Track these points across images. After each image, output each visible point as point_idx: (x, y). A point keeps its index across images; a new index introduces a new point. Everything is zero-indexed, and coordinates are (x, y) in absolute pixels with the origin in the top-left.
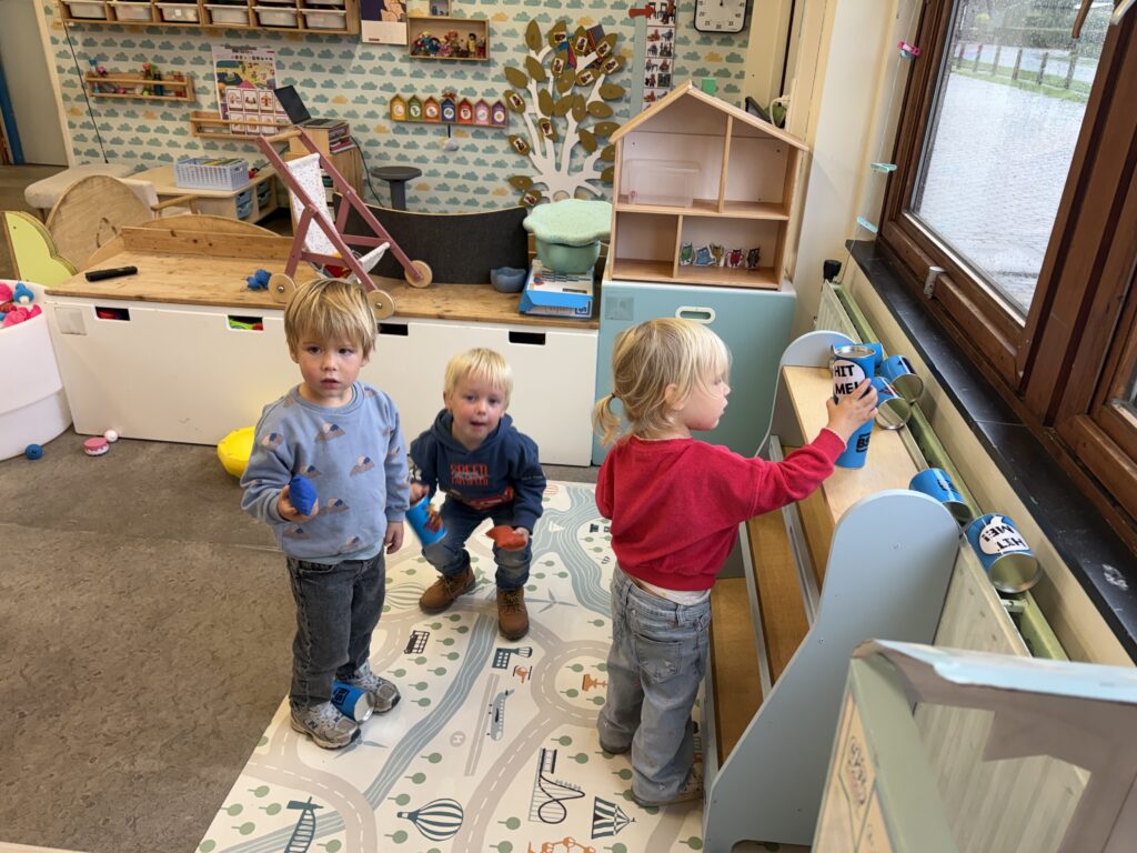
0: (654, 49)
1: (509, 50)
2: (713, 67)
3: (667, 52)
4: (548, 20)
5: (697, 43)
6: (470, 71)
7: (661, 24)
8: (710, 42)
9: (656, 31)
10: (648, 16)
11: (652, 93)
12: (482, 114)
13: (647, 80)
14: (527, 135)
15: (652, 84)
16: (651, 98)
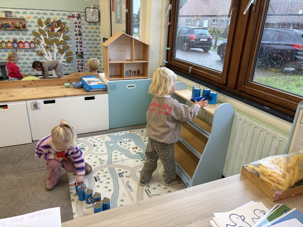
0: (76, 26)
1: (33, 27)
2: (92, 31)
3: (80, 27)
4: (44, 18)
5: (87, 25)
6: (21, 33)
7: (77, 20)
8: (91, 25)
9: (76, 22)
10: (73, 18)
12: (27, 45)
13: (75, 34)
14: (42, 50)
15: (77, 35)
16: (77, 39)
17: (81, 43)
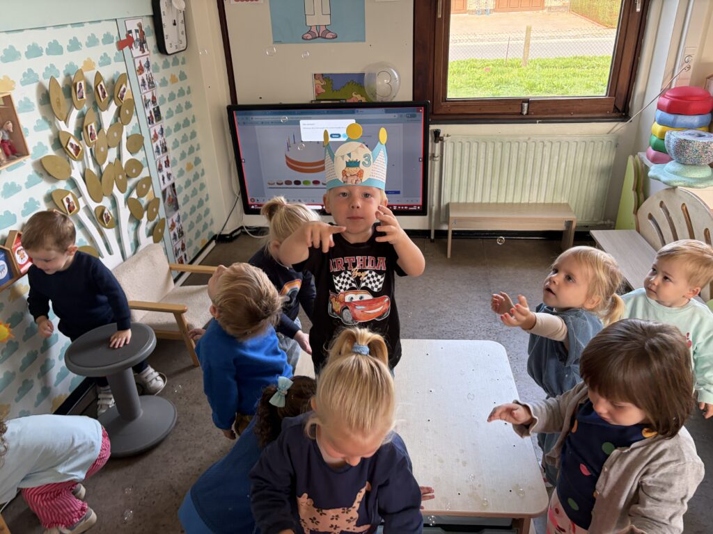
0: (144, 84)
2: (175, 88)
3: (151, 84)
5: (163, 68)
7: (140, 53)
8: (169, 65)
9: (140, 62)
10: (131, 47)
11: (155, 131)
13: (149, 118)
15: (153, 122)
16: (156, 137)
17: (165, 149)
